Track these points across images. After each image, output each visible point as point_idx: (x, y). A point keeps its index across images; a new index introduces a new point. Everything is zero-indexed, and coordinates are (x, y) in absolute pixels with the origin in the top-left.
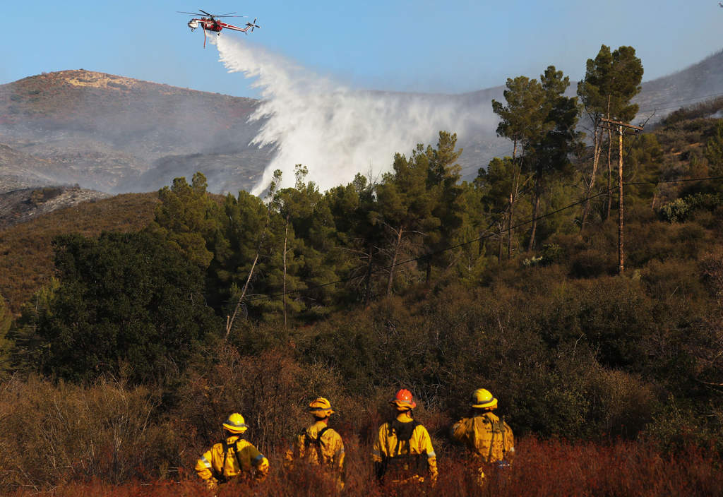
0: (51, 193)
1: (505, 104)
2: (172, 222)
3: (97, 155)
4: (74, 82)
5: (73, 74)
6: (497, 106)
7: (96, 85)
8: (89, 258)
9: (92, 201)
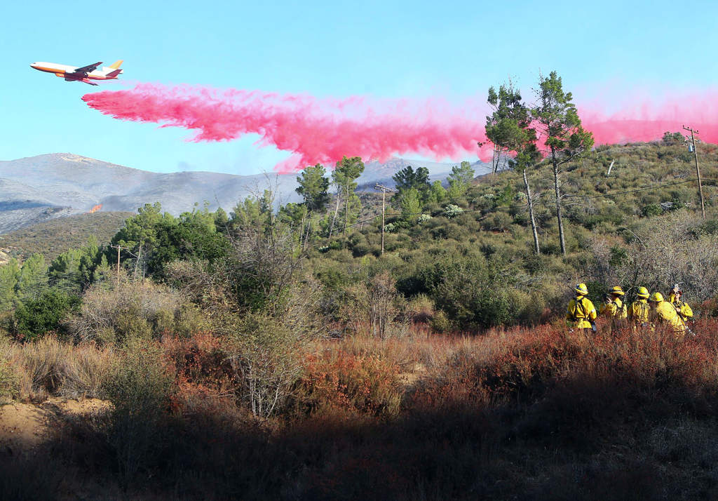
0: (57, 209)
1: (302, 178)
2: (144, 224)
3: (76, 193)
4: (65, 159)
5: (64, 155)
6: (299, 179)
7: (76, 161)
8: (176, 234)
9: (77, 214)
